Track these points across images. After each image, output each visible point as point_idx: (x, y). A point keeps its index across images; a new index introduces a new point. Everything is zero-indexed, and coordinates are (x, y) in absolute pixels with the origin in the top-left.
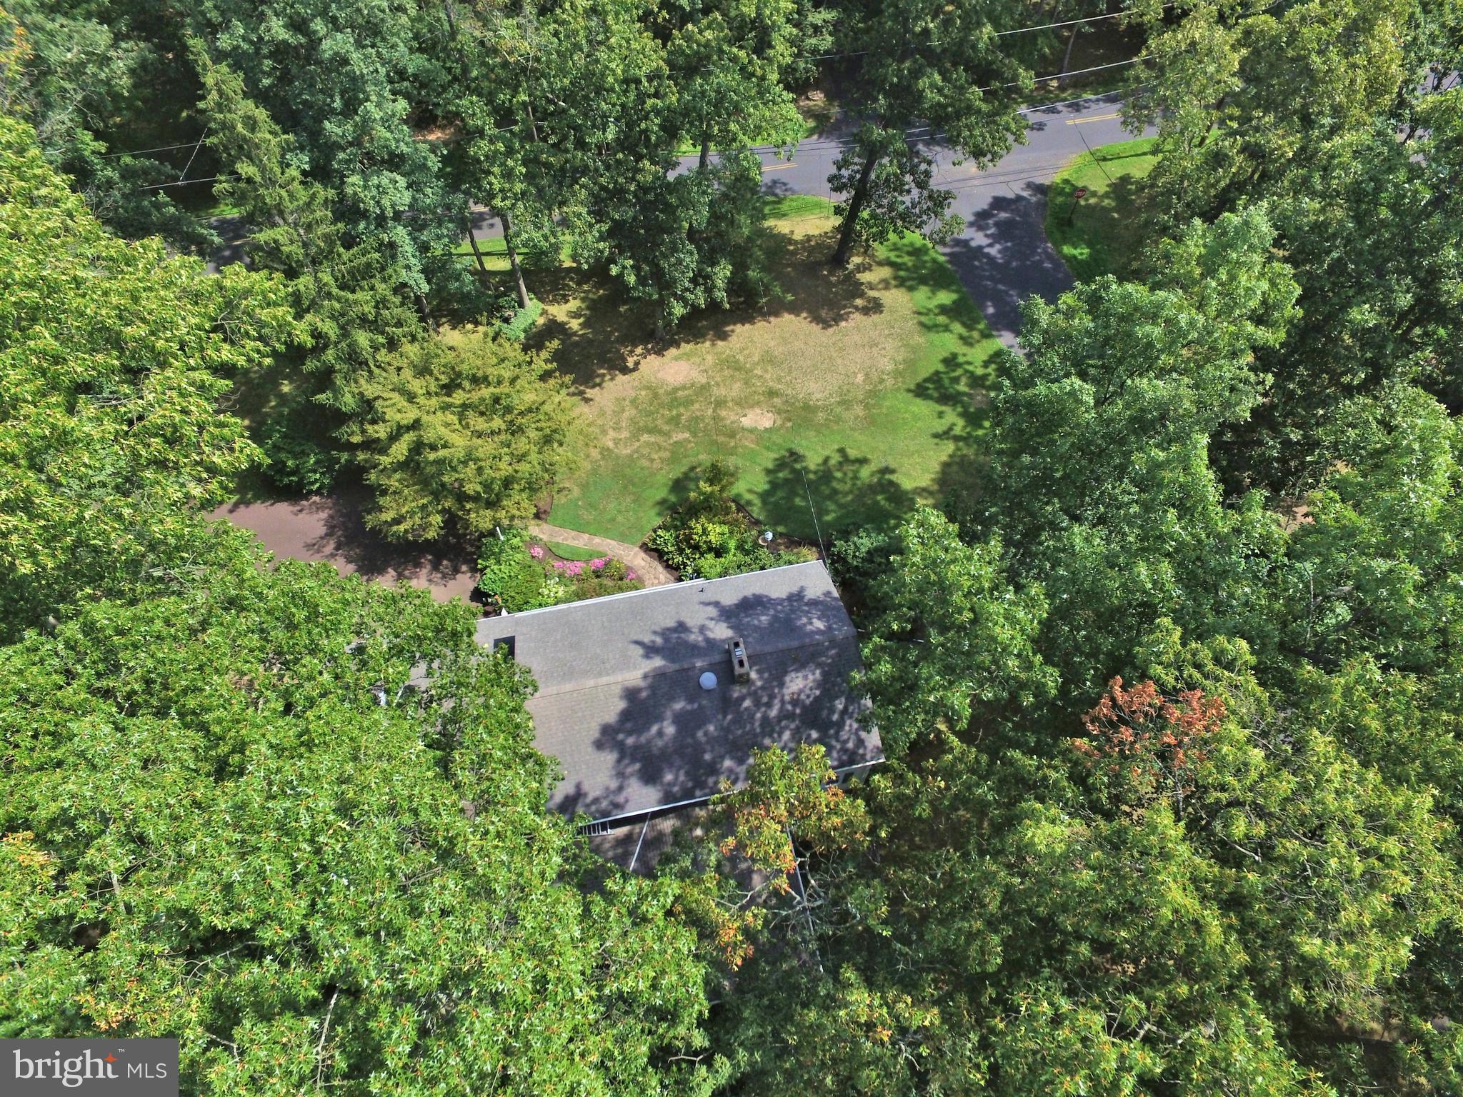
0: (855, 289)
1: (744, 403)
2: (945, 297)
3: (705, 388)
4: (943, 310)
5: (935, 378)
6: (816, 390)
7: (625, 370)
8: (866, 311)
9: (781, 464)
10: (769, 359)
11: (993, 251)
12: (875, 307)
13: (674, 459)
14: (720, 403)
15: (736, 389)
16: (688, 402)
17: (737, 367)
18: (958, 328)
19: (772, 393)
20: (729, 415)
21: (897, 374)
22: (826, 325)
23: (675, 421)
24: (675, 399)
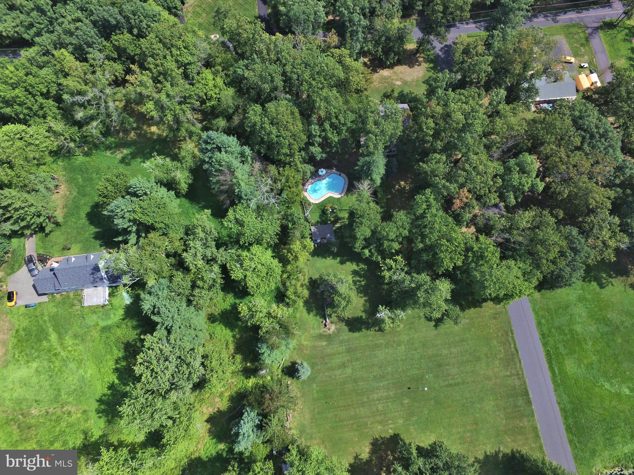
0: (417, 61)
1: (397, 80)
2: (432, 65)
3: (390, 77)
4: (431, 68)
5: (427, 80)
6: (409, 79)
7: (377, 72)
8: (418, 65)
9: (401, 92)
10: (401, 73)
11: (442, 56)
12: (419, 65)
13: (385, 88)
14: (393, 80)
15: (395, 77)
16: (387, 79)
17: (396, 73)
18: (432, 71)
19: (401, 79)
20: (394, 82)
21: (422, 77)
22: (411, 68)
23: (385, 82)
24: (385, 78)
